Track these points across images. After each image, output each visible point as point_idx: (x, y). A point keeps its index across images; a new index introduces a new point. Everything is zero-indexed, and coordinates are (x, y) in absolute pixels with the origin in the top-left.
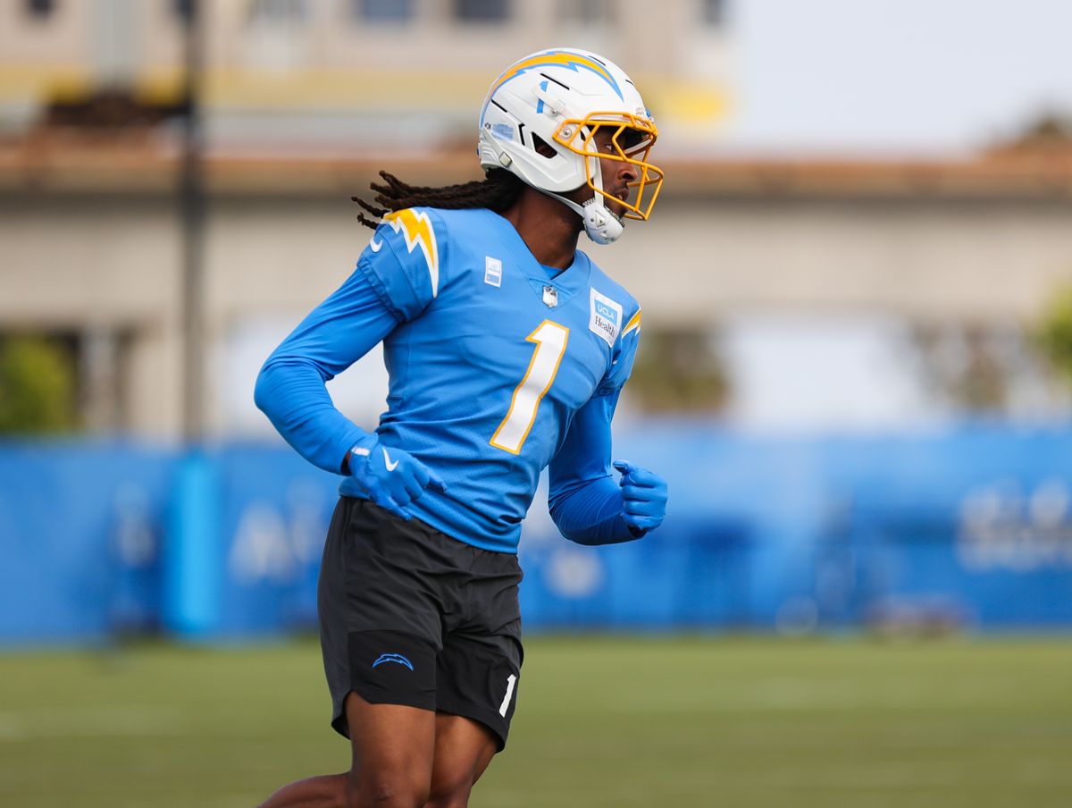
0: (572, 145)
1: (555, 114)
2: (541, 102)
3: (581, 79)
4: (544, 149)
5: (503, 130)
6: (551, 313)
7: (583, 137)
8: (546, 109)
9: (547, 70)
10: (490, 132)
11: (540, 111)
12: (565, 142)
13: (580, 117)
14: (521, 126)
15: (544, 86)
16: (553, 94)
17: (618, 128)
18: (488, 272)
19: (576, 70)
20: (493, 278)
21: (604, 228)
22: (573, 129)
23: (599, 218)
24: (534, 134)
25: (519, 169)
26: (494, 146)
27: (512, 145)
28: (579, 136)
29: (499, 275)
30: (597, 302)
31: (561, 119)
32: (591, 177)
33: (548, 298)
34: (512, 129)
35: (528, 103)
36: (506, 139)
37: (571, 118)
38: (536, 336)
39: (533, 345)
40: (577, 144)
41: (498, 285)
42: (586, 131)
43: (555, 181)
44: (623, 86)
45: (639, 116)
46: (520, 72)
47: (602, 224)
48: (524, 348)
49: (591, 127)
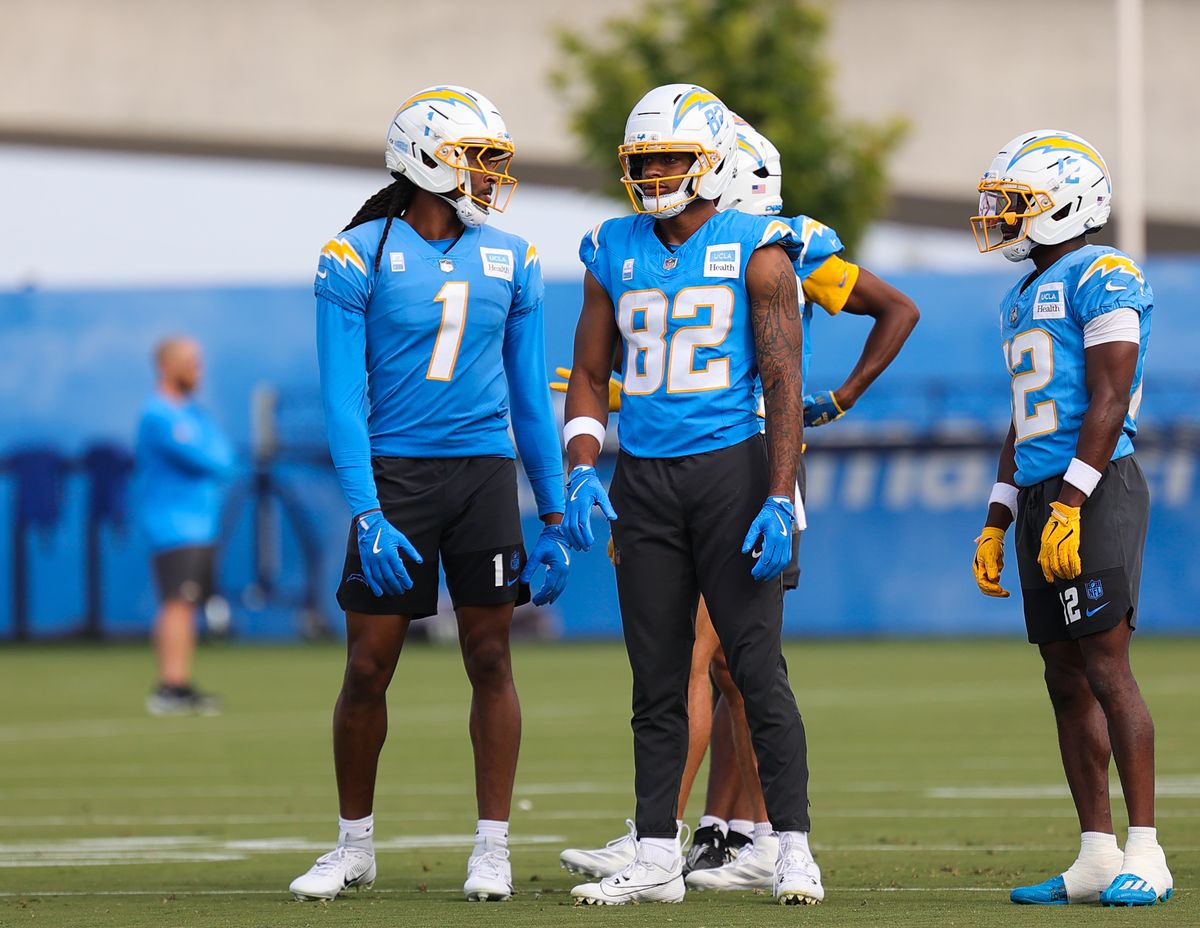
0: (448, 161)
1: (437, 137)
2: (428, 129)
3: (458, 112)
4: (429, 161)
5: (401, 145)
6: (449, 277)
7: (457, 154)
8: (430, 133)
9: (435, 104)
10: (392, 146)
11: (427, 134)
12: (443, 158)
13: (454, 139)
14: (414, 143)
15: (430, 116)
16: (437, 123)
17: (481, 149)
18: (393, 263)
19: (454, 104)
20: (398, 266)
21: (472, 218)
22: (449, 148)
23: (468, 210)
24: (422, 151)
25: (411, 175)
26: (395, 157)
27: (406, 157)
28: (454, 153)
29: (402, 263)
30: (488, 255)
31: (441, 141)
32: (461, 183)
33: (446, 268)
34: (407, 146)
35: (418, 127)
36: (404, 152)
37: (449, 141)
38: (441, 296)
39: (441, 303)
40: (452, 158)
41: (404, 270)
42: (459, 150)
43: (435, 184)
44: (489, 116)
45: (499, 139)
46: (416, 104)
47: (470, 215)
48: (435, 308)
49: (463, 148)
